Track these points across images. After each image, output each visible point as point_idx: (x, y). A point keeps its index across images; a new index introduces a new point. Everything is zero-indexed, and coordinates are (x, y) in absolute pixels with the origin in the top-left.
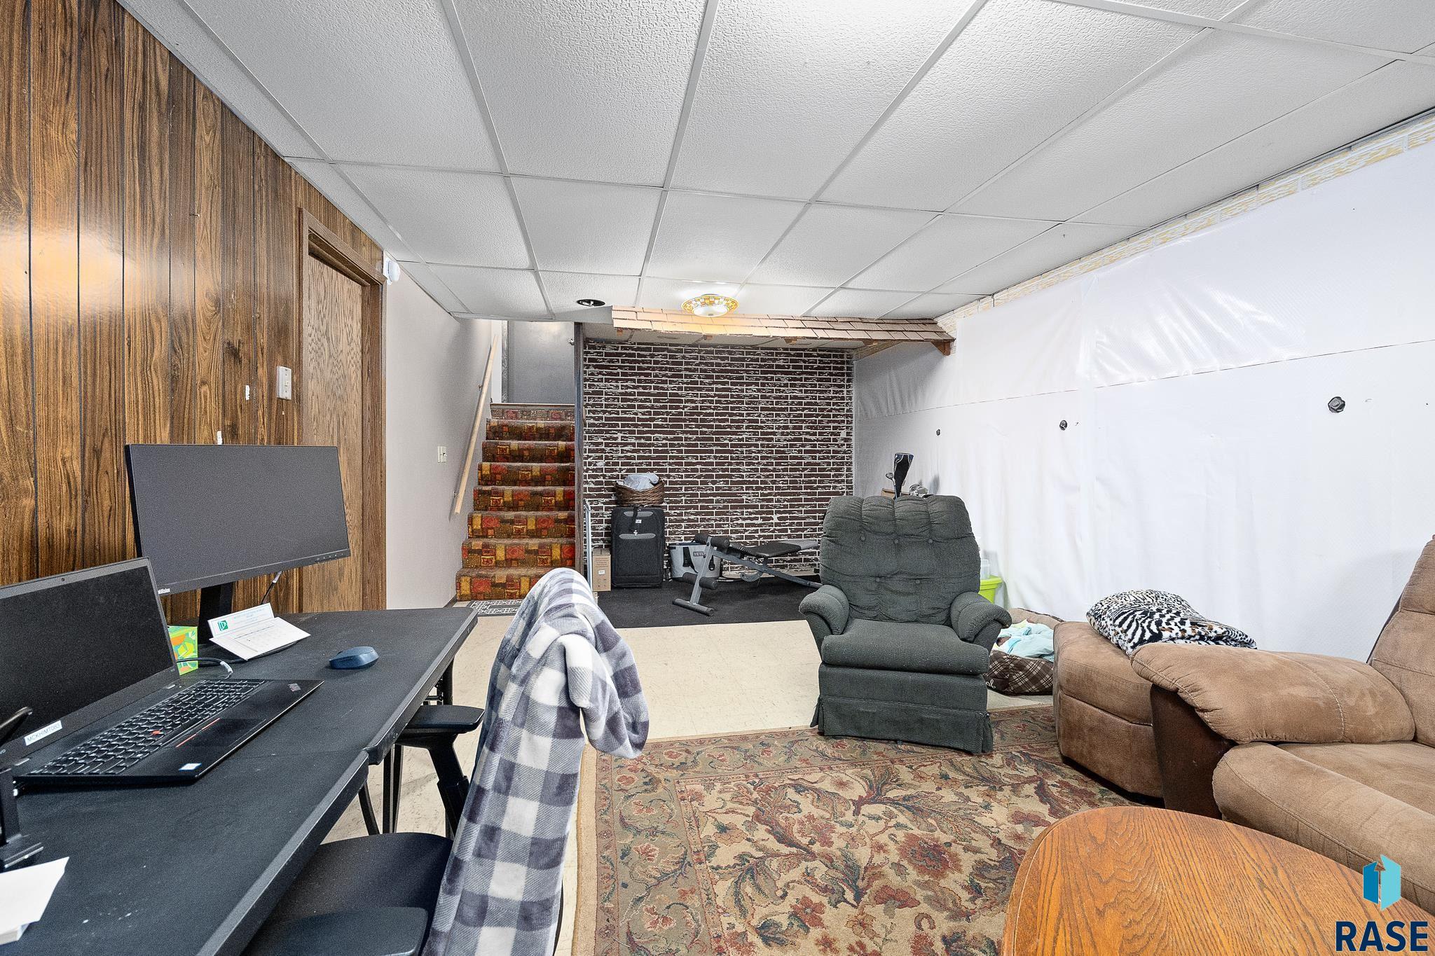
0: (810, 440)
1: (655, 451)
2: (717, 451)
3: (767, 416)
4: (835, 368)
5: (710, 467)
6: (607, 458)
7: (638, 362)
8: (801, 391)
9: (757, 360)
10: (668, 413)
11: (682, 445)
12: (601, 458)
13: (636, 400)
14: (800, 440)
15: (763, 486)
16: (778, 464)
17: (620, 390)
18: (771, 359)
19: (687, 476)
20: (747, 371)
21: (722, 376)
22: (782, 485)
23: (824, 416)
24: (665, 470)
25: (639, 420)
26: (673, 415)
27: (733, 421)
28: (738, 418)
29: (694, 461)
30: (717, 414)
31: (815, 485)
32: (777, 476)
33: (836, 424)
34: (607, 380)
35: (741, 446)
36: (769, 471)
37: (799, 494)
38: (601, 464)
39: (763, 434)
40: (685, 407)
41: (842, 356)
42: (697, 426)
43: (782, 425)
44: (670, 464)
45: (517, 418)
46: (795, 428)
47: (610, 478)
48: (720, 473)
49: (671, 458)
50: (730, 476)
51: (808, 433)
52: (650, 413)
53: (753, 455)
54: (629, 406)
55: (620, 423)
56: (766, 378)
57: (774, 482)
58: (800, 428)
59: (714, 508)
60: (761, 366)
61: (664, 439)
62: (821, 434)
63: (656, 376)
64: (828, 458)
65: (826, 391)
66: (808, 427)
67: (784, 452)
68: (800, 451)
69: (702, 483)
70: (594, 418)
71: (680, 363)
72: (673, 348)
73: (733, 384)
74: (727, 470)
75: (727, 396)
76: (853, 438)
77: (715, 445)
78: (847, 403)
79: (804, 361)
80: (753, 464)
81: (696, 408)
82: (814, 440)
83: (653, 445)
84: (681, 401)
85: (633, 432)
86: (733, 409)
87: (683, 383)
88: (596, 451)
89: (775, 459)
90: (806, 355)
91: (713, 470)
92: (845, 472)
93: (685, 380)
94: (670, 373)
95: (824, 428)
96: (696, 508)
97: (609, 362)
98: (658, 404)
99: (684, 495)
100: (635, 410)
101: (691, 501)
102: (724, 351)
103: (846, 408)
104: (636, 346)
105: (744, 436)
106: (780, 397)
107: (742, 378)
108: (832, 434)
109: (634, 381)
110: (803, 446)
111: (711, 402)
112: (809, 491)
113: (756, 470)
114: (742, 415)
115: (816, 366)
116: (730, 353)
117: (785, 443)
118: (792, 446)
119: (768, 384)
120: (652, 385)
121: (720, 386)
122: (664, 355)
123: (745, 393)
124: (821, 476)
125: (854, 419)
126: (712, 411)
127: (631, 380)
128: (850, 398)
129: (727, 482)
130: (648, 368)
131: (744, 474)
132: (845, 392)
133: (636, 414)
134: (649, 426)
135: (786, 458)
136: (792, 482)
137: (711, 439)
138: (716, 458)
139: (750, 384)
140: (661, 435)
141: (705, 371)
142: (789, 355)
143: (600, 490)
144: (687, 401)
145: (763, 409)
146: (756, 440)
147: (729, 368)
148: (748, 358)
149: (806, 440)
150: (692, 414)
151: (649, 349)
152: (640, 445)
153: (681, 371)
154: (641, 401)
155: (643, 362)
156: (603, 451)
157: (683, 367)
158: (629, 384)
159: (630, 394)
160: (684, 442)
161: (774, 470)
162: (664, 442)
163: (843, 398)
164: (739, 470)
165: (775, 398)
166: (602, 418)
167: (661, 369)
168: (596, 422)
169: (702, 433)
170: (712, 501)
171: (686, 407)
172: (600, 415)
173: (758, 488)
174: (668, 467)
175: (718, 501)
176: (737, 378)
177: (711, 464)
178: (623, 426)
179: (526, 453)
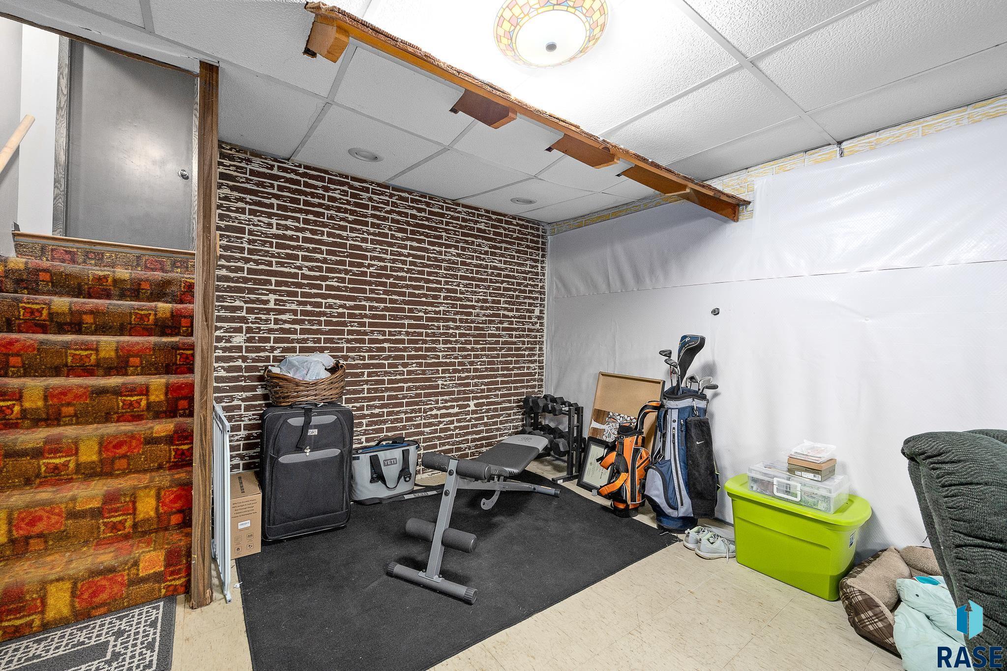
0: (507, 317)
1: (327, 323)
2: (410, 326)
3: (466, 286)
5: (401, 346)
6: (249, 330)
7: (306, 194)
8: (500, 261)
9: (457, 219)
10: (347, 272)
11: (366, 316)
12: (239, 330)
13: (300, 248)
14: (498, 316)
15: (460, 368)
16: (477, 343)
17: (274, 231)
18: (472, 221)
19: (371, 358)
20: (446, 231)
21: (418, 232)
22: (479, 367)
23: (521, 291)
24: (341, 350)
25: (304, 277)
26: (354, 274)
27: (429, 289)
28: (435, 285)
29: (381, 337)
30: (411, 279)
31: (511, 366)
32: (476, 356)
33: (531, 301)
34: (252, 212)
35: (438, 320)
36: (467, 350)
37: (496, 376)
38: (239, 339)
39: (462, 306)
40: (369, 266)
41: (538, 228)
42: (386, 292)
43: (481, 298)
44: (348, 341)
46: (494, 302)
47: (254, 360)
48: (413, 353)
49: (350, 332)
50: (425, 357)
51: (506, 309)
52: (320, 269)
53: (451, 331)
54: (289, 256)
55: (273, 279)
56: (466, 242)
57: (471, 363)
58: (499, 302)
59: (404, 398)
60: (461, 227)
61: (341, 306)
62: (518, 310)
63: (331, 218)
64: (523, 336)
65: (523, 264)
66: (506, 302)
67: (482, 329)
68: (498, 329)
69: (391, 366)
70: (228, 268)
71: (366, 207)
72: (356, 184)
73: (430, 243)
74: (420, 349)
75: (423, 258)
76: (545, 316)
77: (408, 317)
78: (541, 279)
79: (505, 229)
80: (450, 342)
81: (385, 268)
82: (512, 317)
83: (324, 314)
84: (365, 258)
85: (295, 294)
86: (429, 274)
87: (369, 234)
88: (232, 320)
89: (474, 336)
90: (506, 222)
91: (405, 349)
92: (538, 352)
93: (372, 230)
94: (351, 218)
95: (520, 304)
96: (382, 398)
97: (257, 185)
98: (334, 258)
99: (367, 382)
100: (299, 263)
101: (376, 391)
102: (421, 201)
103: (540, 284)
104: (302, 170)
105: (442, 308)
106: (480, 266)
107: (440, 237)
108: (528, 311)
109: (297, 220)
110: (501, 322)
111: (404, 263)
112: (505, 372)
113: (454, 349)
114: (439, 282)
115: (515, 235)
116: (428, 204)
117: (484, 318)
118: (491, 322)
119: (468, 248)
120: (325, 230)
121: (415, 244)
122: (344, 191)
123: (443, 257)
124: (517, 356)
125: (546, 296)
126: (404, 274)
127: (293, 218)
128: (544, 275)
129: (420, 365)
130: (320, 205)
131: (440, 354)
132: (539, 268)
133: (300, 268)
134: (320, 287)
135: (484, 336)
136: (490, 363)
137: (403, 310)
138: (407, 334)
139: (449, 246)
140: (337, 301)
141: (398, 222)
142: (490, 219)
143: (236, 379)
144: (373, 258)
145: (462, 278)
146: (455, 314)
147: (426, 223)
148: (448, 215)
149: (505, 316)
150: (379, 276)
151: (322, 179)
152: (304, 313)
153: (366, 216)
154: (308, 250)
155: (313, 195)
156: (244, 320)
157: (370, 212)
158: (289, 223)
159: (291, 238)
160: (367, 312)
161: (473, 350)
162: (341, 310)
163: (537, 274)
164: (434, 349)
165: (476, 266)
166: (241, 269)
167: (339, 210)
168: (232, 275)
169: (392, 301)
170: (402, 389)
171: (373, 266)
172: (239, 264)
173: (455, 371)
174: (345, 345)
175: (409, 389)
176: (436, 237)
177: (402, 341)
178: (278, 284)
179: (88, 319)
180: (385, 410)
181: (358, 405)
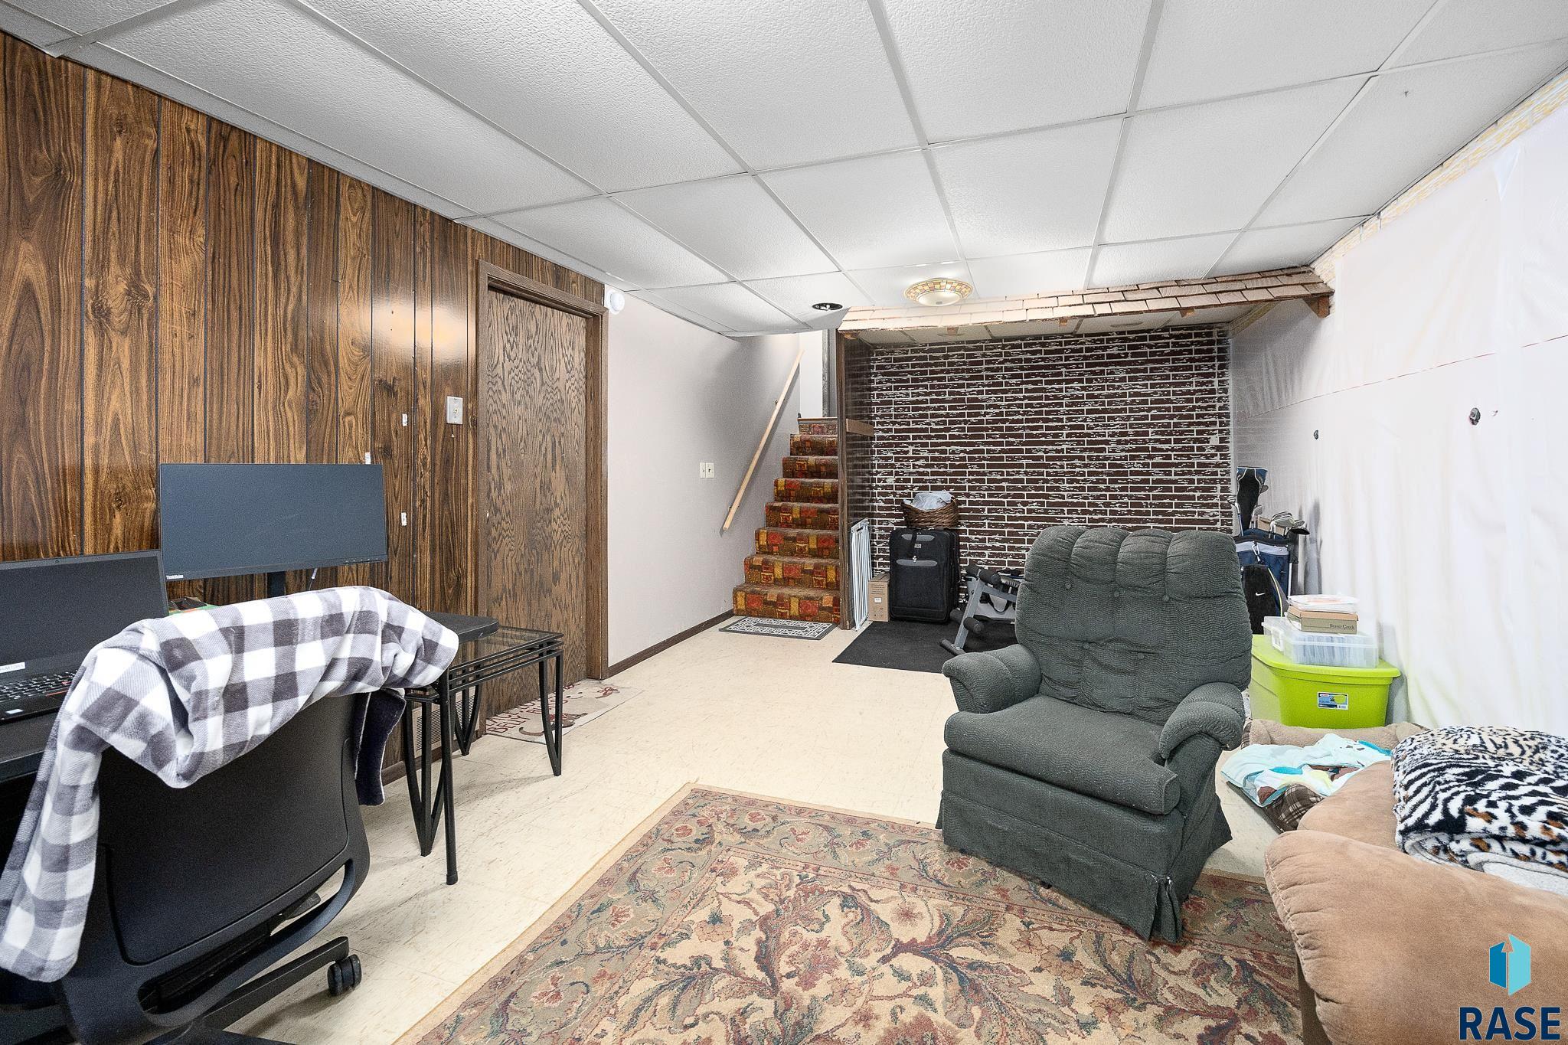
0: (1161, 450)
1: (952, 467)
2: (1028, 466)
3: (1095, 420)
4: (1198, 352)
5: (1020, 485)
6: (897, 474)
7: (930, 365)
8: (1146, 385)
9: (1081, 350)
10: (966, 422)
11: (984, 459)
12: (890, 474)
13: (928, 408)
14: (1146, 449)
15: (1092, 509)
16: (1112, 481)
17: (910, 399)
18: (1100, 348)
19: (990, 496)
20: (1066, 366)
21: (1034, 374)
22: (1119, 509)
23: (1182, 417)
24: (964, 488)
25: (933, 430)
26: (973, 423)
27: (1048, 428)
28: (1055, 424)
29: (999, 477)
30: (1027, 421)
31: (1170, 510)
32: (1112, 497)
33: (1202, 428)
34: (896, 388)
35: (1060, 459)
36: (1100, 490)
37: (1145, 521)
38: (891, 480)
39: (1089, 443)
40: (986, 414)
41: (1209, 334)
42: (1002, 436)
43: (1118, 431)
44: (969, 481)
45: (823, 433)
46: (1137, 434)
47: (901, 496)
48: (1033, 492)
49: (971, 473)
50: (1046, 496)
51: (1157, 441)
52: (944, 422)
53: (1077, 470)
54: (921, 416)
55: (911, 435)
56: (1094, 373)
57: (1107, 505)
58: (1146, 434)
59: (1026, 535)
60: (1085, 358)
61: (961, 452)
62: (1177, 441)
63: (952, 379)
64: (1190, 473)
65: (1184, 384)
66: (1157, 433)
67: (1121, 466)
68: (1145, 465)
69: (1009, 503)
70: (883, 430)
71: (980, 363)
72: (971, 346)
73: (1047, 383)
74: (1042, 488)
75: (1041, 398)
76: (1231, 445)
77: (1025, 458)
78: (1220, 398)
79: (1150, 346)
80: (1078, 481)
81: (1001, 414)
82: (1167, 450)
83: (948, 459)
84: (982, 407)
85: (926, 445)
86: (1048, 413)
87: (983, 386)
88: (886, 466)
89: (1108, 474)
90: (1152, 338)
91: (1024, 489)
92: (1219, 493)
93: (986, 382)
94: (967, 375)
95: (1182, 433)
96: (1002, 533)
97: (898, 368)
98: (955, 412)
99: (987, 517)
100: (928, 420)
101: (996, 526)
102: (1035, 344)
103: (1218, 405)
104: (927, 348)
105: (1064, 447)
106: (1114, 395)
107: (1060, 374)
108: (1196, 441)
109: (926, 387)
110: (1150, 457)
111: (1020, 406)
112: (1160, 517)
113: (1083, 489)
114: (1061, 420)
115: (1167, 350)
116: (1043, 345)
117: (1123, 454)
118: (1133, 458)
119: (1096, 379)
120: (947, 390)
121: (1030, 386)
122: (960, 355)
123: (1064, 393)
124: (1179, 498)
125: (1231, 419)
126: (1021, 417)
127: (922, 386)
128: (1225, 391)
129: (1042, 504)
130: (942, 371)
131: (1065, 494)
132: (1216, 383)
133: (929, 424)
134: (944, 437)
135: (1125, 473)
136: (1133, 505)
137: (1021, 451)
138: (1026, 473)
139: (1072, 381)
140: (959, 448)
141: (1011, 369)
142: (1126, 340)
143: (890, 509)
144: (988, 407)
145: (1089, 412)
146: (1081, 451)
147: (1043, 363)
148: (1067, 350)
149: (1154, 449)
150: (995, 422)
151: (943, 350)
152: (933, 459)
153: (980, 371)
154: (935, 409)
155: (936, 365)
156: (893, 466)
157: (984, 366)
158: (920, 390)
159: (922, 402)
160: (986, 455)
161: (1108, 489)
162: (962, 455)
163: (1213, 391)
164: (1058, 489)
165: (1106, 397)
166: (891, 430)
167: (957, 371)
168: (885, 435)
169: (1009, 444)
170: (1022, 526)
171: (988, 413)
172: (889, 427)
173: (1085, 512)
174: (967, 485)
175: (1030, 527)
176: (1053, 375)
177: (1021, 481)
178: (914, 438)
179: (823, 469)
180: (1006, 545)
181: (980, 537)
